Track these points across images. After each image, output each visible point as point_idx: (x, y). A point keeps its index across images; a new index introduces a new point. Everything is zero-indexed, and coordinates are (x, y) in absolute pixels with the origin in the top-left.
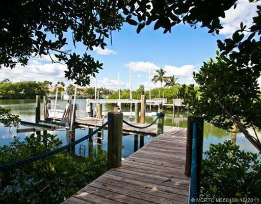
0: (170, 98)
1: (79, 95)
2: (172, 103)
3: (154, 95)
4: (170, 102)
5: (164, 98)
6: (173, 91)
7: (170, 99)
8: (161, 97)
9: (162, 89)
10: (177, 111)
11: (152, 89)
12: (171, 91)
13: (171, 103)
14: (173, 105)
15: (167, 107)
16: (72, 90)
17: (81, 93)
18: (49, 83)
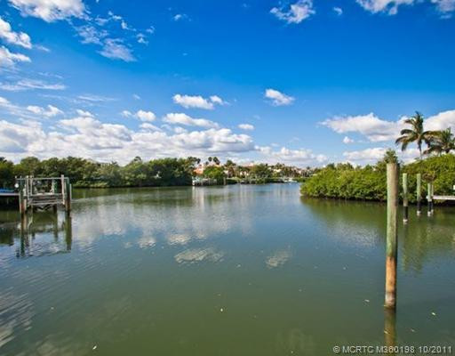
1: (243, 177)
16: (231, 170)
17: (246, 174)
18: (196, 160)
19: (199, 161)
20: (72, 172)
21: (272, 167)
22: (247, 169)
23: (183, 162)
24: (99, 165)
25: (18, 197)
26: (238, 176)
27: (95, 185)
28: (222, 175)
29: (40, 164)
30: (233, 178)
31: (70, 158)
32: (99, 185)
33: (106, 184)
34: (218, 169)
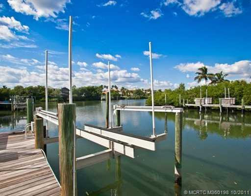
1: (129, 96)
2: (219, 104)
3: (195, 94)
4: (216, 102)
5: (208, 97)
6: (219, 89)
7: (215, 98)
8: (204, 96)
9: (205, 87)
10: (226, 113)
12: (217, 89)
13: (216, 104)
14: (219, 106)
15: (212, 108)
16: (124, 92)
17: (131, 94)
18: (105, 87)
19: (107, 87)
20: (40, 93)
21: (146, 90)
22: (132, 92)
23: (97, 88)
24: (54, 90)
25: (11, 105)
26: (127, 95)
27: (52, 100)
28: (117, 95)
29: (24, 89)
30: (124, 97)
31: (39, 86)
32: (53, 100)
33: (56, 99)
34: (116, 91)
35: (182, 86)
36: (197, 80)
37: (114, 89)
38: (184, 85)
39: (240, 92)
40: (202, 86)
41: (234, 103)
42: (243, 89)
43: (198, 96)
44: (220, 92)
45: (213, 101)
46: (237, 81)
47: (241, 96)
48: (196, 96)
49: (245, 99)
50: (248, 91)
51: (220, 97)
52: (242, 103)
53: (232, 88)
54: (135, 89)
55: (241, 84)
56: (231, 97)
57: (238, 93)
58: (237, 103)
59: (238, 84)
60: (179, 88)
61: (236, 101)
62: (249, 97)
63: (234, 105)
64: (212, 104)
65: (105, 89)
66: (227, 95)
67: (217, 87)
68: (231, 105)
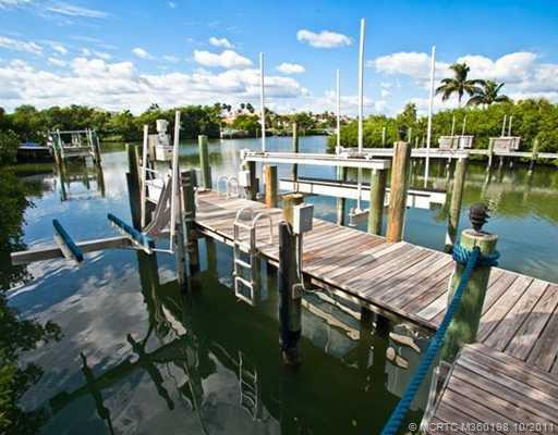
0: (482, 135)
1: (281, 128)
2: (487, 148)
3: (439, 126)
4: (480, 145)
5: (467, 134)
6: (491, 117)
7: (481, 138)
8: (459, 132)
9: (462, 113)
11: (436, 112)
12: (485, 117)
13: (481, 148)
14: (488, 152)
15: (473, 158)
16: (268, 120)
17: (286, 124)
18: (225, 107)
19: (229, 108)
21: (318, 116)
22: (287, 119)
23: (208, 110)
24: (109, 115)
26: (276, 128)
27: (109, 139)
29: (39, 114)
30: (271, 130)
31: (74, 106)
32: (114, 138)
33: (120, 137)
34: (252, 118)
35: (411, 109)
36: (442, 94)
37: (246, 111)
38: (414, 106)
39: (534, 124)
40: (454, 110)
41: (517, 148)
42: (539, 118)
43: (443, 131)
44: (493, 123)
45: (474, 142)
46: (530, 100)
47: (533, 133)
48: (440, 132)
49: (540, 138)
50: (550, 124)
51: (491, 136)
52: (535, 148)
53: (519, 117)
54: (292, 113)
55: (538, 109)
56: (512, 135)
57: (527, 126)
58: (523, 148)
59: (531, 108)
60: (405, 113)
61: (521, 142)
62: (548, 136)
63: (516, 151)
64: (472, 148)
65: (225, 113)
66: (507, 130)
67: (485, 112)
68: (511, 150)
